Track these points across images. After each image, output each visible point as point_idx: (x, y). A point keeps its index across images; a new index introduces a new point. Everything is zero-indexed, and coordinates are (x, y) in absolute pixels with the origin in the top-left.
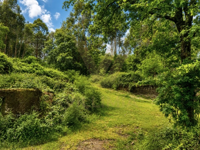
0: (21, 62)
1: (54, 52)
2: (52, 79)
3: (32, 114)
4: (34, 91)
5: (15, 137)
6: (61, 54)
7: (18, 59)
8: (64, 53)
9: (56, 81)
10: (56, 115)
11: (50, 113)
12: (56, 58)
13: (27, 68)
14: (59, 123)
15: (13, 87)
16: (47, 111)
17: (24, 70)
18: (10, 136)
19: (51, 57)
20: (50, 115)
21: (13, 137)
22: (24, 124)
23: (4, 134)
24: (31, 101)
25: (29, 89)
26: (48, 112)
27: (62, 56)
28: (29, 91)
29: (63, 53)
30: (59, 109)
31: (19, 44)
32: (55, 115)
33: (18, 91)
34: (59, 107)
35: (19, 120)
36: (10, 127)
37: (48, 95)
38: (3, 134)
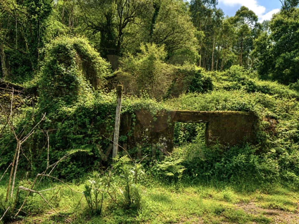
0: (221, 76)
1: (270, 53)
2: (270, 97)
3: (245, 147)
4: (247, 115)
5: (224, 175)
6: (283, 55)
7: (216, 71)
8: (290, 51)
9: (278, 101)
10: (284, 153)
11: (273, 150)
12: (273, 63)
13: (229, 84)
14: (290, 167)
15: (217, 109)
16: (268, 146)
17: (225, 86)
18: (218, 172)
19: (264, 62)
20: (272, 153)
21: (222, 174)
22: (236, 160)
23: (211, 169)
24: (242, 129)
25: (239, 112)
26: (270, 148)
27: (285, 57)
28: (239, 114)
29: (287, 52)
30: (288, 146)
31: (216, 51)
32: (282, 155)
33: (224, 114)
34: (289, 142)
35: (229, 153)
36: (218, 161)
37: (267, 122)
38: (209, 168)
